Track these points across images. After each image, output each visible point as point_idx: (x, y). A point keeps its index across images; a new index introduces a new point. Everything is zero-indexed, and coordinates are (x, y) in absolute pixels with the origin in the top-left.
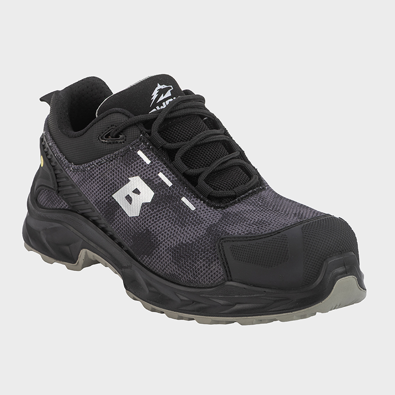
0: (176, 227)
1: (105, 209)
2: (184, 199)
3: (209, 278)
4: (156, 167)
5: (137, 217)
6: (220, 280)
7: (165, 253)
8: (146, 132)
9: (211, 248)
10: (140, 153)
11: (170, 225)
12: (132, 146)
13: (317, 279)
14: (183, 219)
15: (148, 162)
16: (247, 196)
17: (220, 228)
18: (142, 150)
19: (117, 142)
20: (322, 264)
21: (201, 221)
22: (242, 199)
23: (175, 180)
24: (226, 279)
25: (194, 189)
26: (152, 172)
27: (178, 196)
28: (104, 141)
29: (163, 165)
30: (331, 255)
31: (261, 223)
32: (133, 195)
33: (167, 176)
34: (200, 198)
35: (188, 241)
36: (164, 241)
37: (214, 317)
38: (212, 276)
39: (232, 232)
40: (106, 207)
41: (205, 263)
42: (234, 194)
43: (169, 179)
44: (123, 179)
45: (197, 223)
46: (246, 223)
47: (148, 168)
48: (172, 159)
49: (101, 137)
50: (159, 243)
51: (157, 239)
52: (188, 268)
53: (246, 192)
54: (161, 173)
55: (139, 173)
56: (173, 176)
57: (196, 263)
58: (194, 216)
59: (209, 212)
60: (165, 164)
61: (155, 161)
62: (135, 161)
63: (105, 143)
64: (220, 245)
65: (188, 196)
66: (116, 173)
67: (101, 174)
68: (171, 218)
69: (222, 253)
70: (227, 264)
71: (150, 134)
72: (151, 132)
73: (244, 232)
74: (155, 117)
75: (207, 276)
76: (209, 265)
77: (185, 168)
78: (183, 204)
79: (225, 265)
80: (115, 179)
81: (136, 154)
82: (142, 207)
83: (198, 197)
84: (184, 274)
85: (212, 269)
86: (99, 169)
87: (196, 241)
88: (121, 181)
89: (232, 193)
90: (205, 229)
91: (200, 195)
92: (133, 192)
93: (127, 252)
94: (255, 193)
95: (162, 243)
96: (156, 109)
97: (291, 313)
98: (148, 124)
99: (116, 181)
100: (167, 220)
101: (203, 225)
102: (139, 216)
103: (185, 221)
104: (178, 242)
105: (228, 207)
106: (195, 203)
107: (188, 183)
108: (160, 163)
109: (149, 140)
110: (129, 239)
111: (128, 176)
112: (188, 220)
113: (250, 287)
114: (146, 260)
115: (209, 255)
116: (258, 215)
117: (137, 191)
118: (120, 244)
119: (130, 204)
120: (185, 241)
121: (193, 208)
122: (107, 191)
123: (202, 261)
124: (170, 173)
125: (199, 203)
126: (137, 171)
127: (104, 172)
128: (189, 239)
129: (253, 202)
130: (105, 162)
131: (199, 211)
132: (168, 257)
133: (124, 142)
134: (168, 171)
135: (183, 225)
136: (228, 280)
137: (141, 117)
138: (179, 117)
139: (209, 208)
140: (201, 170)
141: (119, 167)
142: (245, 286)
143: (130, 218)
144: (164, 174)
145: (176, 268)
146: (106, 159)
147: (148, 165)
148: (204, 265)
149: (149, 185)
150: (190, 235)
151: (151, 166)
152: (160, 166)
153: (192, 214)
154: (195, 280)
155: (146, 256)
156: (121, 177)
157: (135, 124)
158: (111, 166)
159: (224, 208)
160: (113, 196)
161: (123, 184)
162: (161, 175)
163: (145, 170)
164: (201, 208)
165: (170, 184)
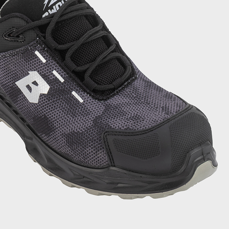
0: (68, 117)
1: (9, 91)
2: (74, 93)
3: (97, 162)
4: (51, 66)
5: (36, 104)
6: (105, 164)
7: (60, 137)
8: (41, 36)
9: (97, 139)
10: (37, 53)
11: (64, 114)
12: (30, 46)
13: (182, 167)
14: (74, 110)
15: (44, 61)
16: (123, 88)
17: (104, 121)
18: (38, 51)
19: (18, 41)
20: (186, 156)
21: (88, 113)
22: (120, 91)
23: (66, 77)
24: (110, 164)
25: (82, 85)
26: (48, 70)
27: (69, 90)
28: (7, 39)
29: (56, 64)
30: (193, 148)
31: (136, 118)
32: (32, 86)
33: (59, 74)
34: (86, 92)
35: (78, 130)
36: (59, 127)
37: (100, 192)
38: (98, 160)
39: (114, 126)
40: (11, 90)
41: (93, 150)
42: (113, 87)
43: (62, 76)
44: (24, 72)
45: (85, 114)
46: (124, 117)
47: (44, 66)
48: (63, 58)
49: (5, 35)
50: (55, 128)
51: (53, 124)
52: (80, 151)
53: (123, 84)
54: (54, 71)
55: (37, 69)
56: (64, 73)
57: (85, 149)
58: (82, 107)
59: (94, 104)
60: (58, 63)
61: (49, 60)
62: (33, 59)
63: (8, 40)
64: (105, 137)
65: (77, 90)
66: (18, 66)
67: (6, 64)
68: (64, 108)
69: (107, 144)
70: (111, 153)
71: (44, 37)
72: (45, 36)
73: (123, 127)
74: (48, 22)
75: (94, 160)
76: (96, 152)
77: (74, 66)
78: (73, 96)
79: (109, 153)
80: (17, 70)
81: (34, 53)
82: (40, 97)
83: (85, 91)
84: (76, 155)
85: (98, 156)
86: (4, 61)
87: (85, 131)
88: (22, 73)
89: (111, 86)
90: (92, 121)
91: (87, 89)
92: (33, 83)
93: (29, 126)
94: (129, 83)
95: (57, 128)
96: (48, 12)
97: (161, 193)
98: (42, 28)
99: (18, 72)
100: (61, 110)
101: (90, 116)
102: (38, 103)
103: (75, 112)
104: (71, 130)
105: (109, 99)
106: (83, 96)
107: (76, 79)
108: (54, 63)
109: (44, 43)
110: (30, 119)
111: (28, 70)
112: (78, 111)
113: (129, 172)
114: (45, 137)
115: (96, 145)
116: (134, 108)
117: (35, 83)
118: (22, 119)
119: (31, 92)
120: (76, 130)
121: (81, 101)
122: (10, 78)
123: (90, 149)
124: (62, 71)
125: (86, 96)
126: (35, 67)
127: (7, 63)
128: (79, 128)
129: (129, 94)
130: (9, 56)
131: (86, 103)
132: (63, 140)
133: (23, 42)
134: (60, 69)
135: (74, 115)
136: (112, 166)
137: (37, 23)
138: (67, 20)
139: (94, 100)
140: (87, 66)
141: (20, 62)
142: (125, 171)
143: (31, 103)
144: (57, 72)
145: (69, 150)
146: (9, 54)
147: (44, 63)
148: (92, 152)
149: (46, 80)
150: (80, 125)
151: (46, 65)
152: (54, 64)
153: (80, 105)
154: (85, 161)
155: (44, 135)
156: (22, 70)
157: (32, 29)
158: (13, 60)
159: (106, 100)
160: (16, 83)
161: (24, 75)
162: (55, 72)
163: (41, 67)
164: (87, 101)
165: (62, 80)
